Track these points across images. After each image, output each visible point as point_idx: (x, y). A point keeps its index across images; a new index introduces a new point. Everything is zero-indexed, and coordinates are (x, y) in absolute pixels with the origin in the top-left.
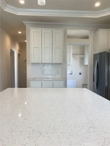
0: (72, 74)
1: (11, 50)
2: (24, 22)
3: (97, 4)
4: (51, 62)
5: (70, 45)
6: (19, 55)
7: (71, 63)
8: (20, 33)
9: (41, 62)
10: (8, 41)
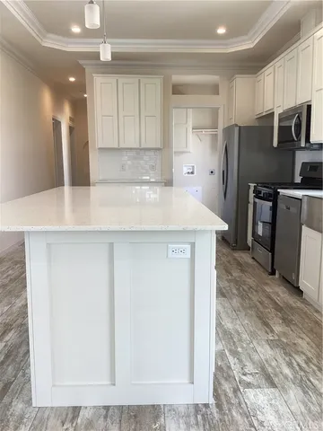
0: (192, 173)
1: (53, 119)
2: (81, 62)
3: (221, 31)
4: (137, 146)
5: (187, 108)
6: (71, 129)
7: (191, 148)
8: (72, 79)
9: (116, 146)
10: (47, 98)
